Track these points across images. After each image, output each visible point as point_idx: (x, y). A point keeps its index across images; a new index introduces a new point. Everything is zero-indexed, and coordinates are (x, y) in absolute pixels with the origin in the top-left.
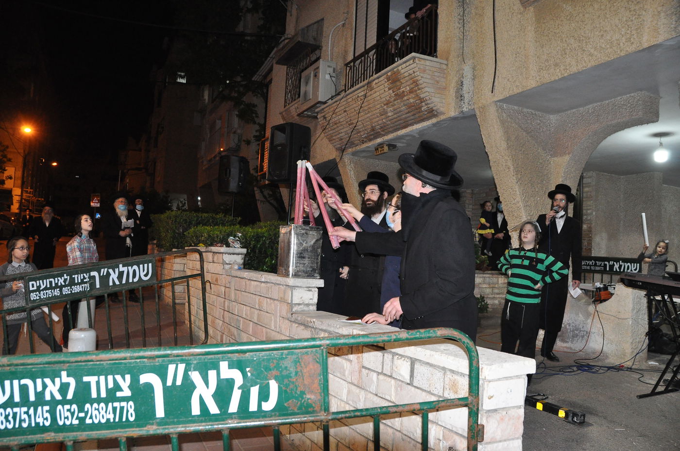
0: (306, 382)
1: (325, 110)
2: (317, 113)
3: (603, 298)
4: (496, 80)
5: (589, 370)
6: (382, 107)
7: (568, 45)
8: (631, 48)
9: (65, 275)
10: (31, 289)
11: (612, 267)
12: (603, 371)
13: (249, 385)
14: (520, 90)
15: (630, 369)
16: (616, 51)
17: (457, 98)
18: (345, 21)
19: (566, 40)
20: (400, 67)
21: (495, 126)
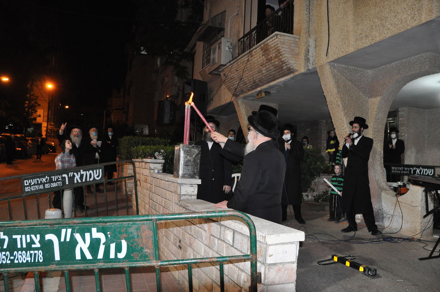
0: (144, 242)
1: (225, 70)
2: (220, 72)
3: (402, 192)
4: (329, 47)
5: (391, 240)
6: (259, 67)
7: (374, 23)
8: (414, 24)
9: (46, 176)
10: (25, 185)
11: (415, 171)
12: (399, 241)
13: (109, 242)
14: (344, 54)
15: (419, 240)
16: (405, 25)
17: (305, 60)
18: (238, 12)
19: (373, 20)
20: (269, 41)
21: (330, 79)
